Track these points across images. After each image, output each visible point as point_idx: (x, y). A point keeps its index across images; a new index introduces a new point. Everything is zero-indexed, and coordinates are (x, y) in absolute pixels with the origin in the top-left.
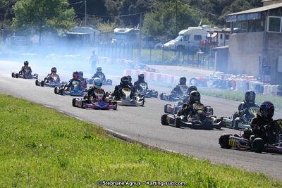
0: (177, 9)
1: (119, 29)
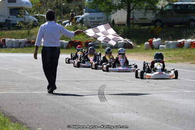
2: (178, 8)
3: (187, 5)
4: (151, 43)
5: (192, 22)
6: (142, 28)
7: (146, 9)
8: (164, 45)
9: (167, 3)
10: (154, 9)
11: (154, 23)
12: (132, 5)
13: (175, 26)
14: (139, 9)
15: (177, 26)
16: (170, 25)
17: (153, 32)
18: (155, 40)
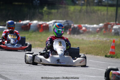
5: (38, 2)
8: (5, 26)
13: (14, 3)
15: (16, 3)
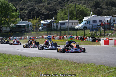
0: (76, 8)
1: (44, 21)
2: (18, 26)
3: (21, 25)
4: (10, 38)
6: (6, 33)
7: (7, 27)
9: (14, 25)
10: (9, 27)
11: (10, 31)
12: (2, 26)
14: (5, 27)
16: (15, 32)
17: (10, 35)
18: (11, 37)
